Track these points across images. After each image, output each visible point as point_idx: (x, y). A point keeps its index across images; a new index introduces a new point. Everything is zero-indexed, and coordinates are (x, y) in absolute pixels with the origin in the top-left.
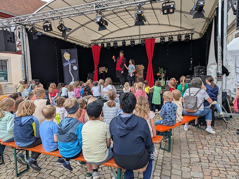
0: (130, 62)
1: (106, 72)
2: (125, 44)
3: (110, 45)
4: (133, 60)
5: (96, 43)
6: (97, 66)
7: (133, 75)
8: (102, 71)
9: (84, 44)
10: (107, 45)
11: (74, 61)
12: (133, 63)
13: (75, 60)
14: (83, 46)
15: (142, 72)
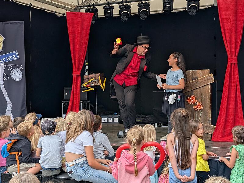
0: (172, 60)
1: (103, 87)
2: (171, 7)
3: (130, 11)
4: (181, 56)
5: (90, 5)
6: (78, 70)
7: (176, 99)
8: (92, 87)
9: (57, 6)
10: (122, 9)
11: (15, 56)
12: (178, 64)
13: (17, 53)
14: (53, 14)
15: (207, 91)
